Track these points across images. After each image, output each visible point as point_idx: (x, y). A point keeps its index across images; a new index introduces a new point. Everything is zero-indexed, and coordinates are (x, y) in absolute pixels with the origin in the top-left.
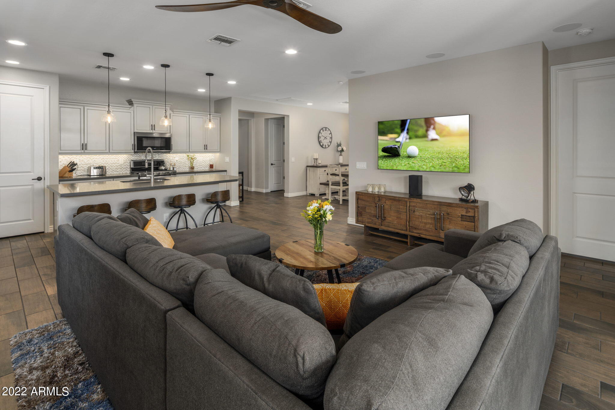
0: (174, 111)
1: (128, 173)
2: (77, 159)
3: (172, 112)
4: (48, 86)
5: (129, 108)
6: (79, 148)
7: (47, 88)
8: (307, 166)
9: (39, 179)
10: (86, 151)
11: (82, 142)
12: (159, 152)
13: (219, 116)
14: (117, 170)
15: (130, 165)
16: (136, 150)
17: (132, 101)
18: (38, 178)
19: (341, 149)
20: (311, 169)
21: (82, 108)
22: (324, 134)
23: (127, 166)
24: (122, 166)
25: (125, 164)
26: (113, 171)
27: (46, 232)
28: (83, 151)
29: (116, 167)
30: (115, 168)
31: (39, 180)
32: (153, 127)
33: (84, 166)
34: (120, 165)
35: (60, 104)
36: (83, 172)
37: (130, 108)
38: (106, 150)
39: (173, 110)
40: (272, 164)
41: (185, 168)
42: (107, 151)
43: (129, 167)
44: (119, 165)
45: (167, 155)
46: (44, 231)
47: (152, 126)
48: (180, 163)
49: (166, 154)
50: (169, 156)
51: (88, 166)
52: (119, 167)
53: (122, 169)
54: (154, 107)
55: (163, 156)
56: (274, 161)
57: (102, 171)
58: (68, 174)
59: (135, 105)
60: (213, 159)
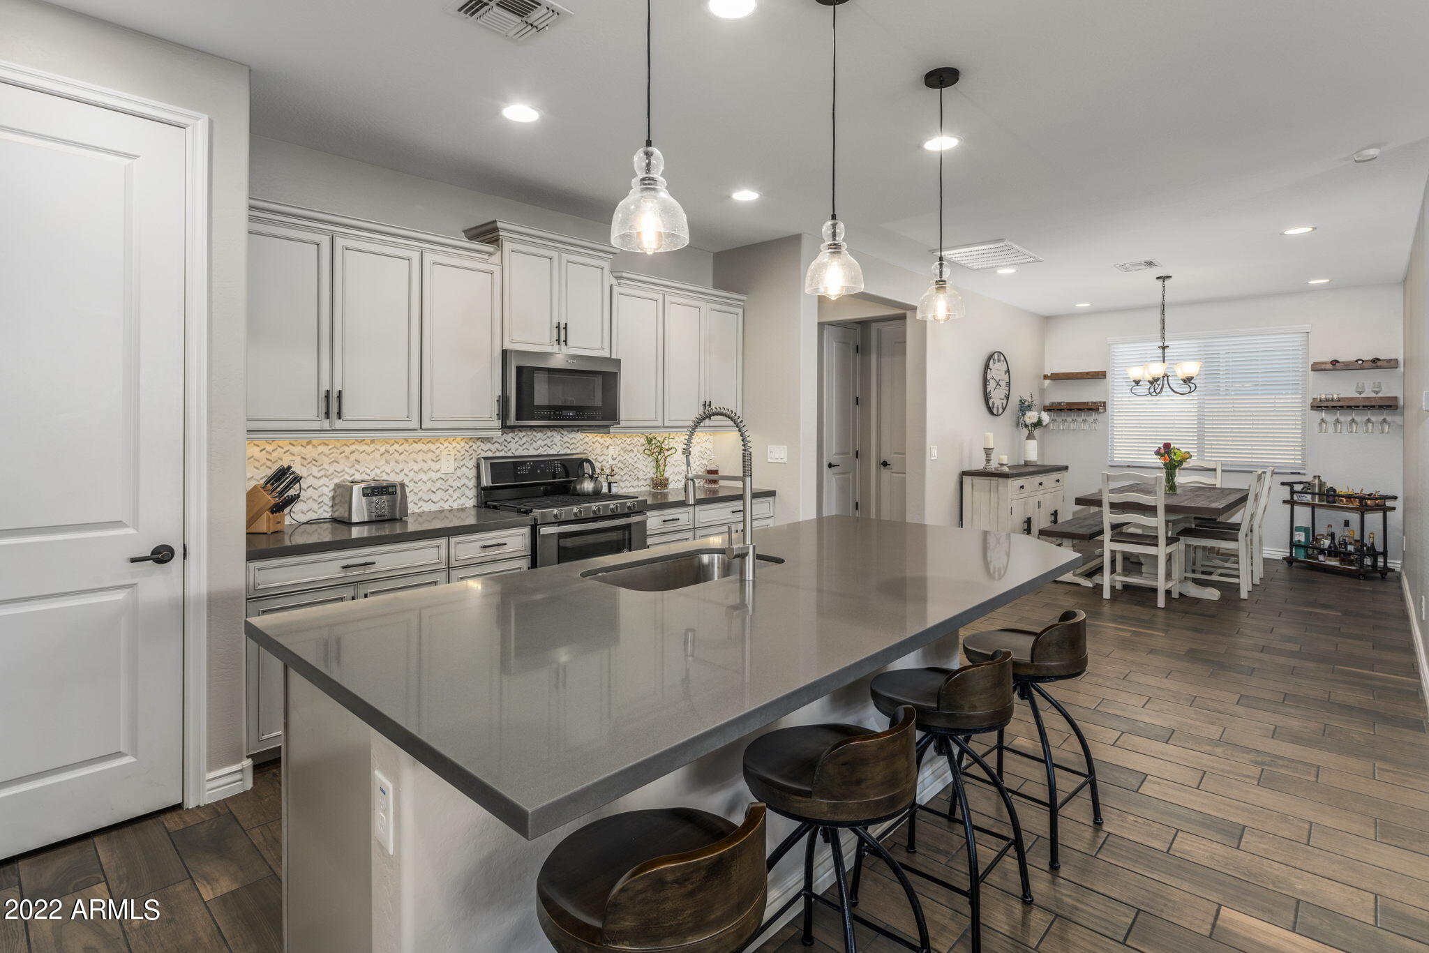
0: (621, 277)
1: (468, 506)
2: (293, 454)
3: (614, 281)
4: (205, 118)
5: (487, 257)
6: (310, 410)
7: (199, 127)
8: (964, 473)
9: (162, 555)
10: (339, 424)
11: (325, 386)
12: (562, 427)
13: (742, 303)
14: (434, 498)
15: (478, 477)
16: (512, 420)
17: (496, 229)
18: (155, 552)
19: (1035, 420)
20: (979, 481)
21: (325, 241)
22: (997, 370)
23: (464, 481)
24: (450, 482)
25: (459, 473)
26: (420, 500)
27: (191, 804)
28: (326, 424)
29: (429, 484)
30: (425, 488)
31: (161, 561)
32: (561, 333)
33: (322, 482)
34: (443, 476)
35: (252, 219)
36: (315, 506)
37: (491, 254)
38: (409, 419)
39: (619, 274)
40: (830, 466)
41: (636, 483)
42: (414, 424)
43: (472, 483)
44: (438, 475)
45: (587, 440)
46: (178, 800)
47: (558, 327)
48: (623, 466)
49: (584, 435)
50: (591, 444)
51: (336, 485)
52: (438, 485)
53: (451, 491)
54: (565, 257)
55: (573, 441)
56: (836, 454)
57: (392, 506)
58: (269, 520)
59: (507, 246)
60: (708, 452)
